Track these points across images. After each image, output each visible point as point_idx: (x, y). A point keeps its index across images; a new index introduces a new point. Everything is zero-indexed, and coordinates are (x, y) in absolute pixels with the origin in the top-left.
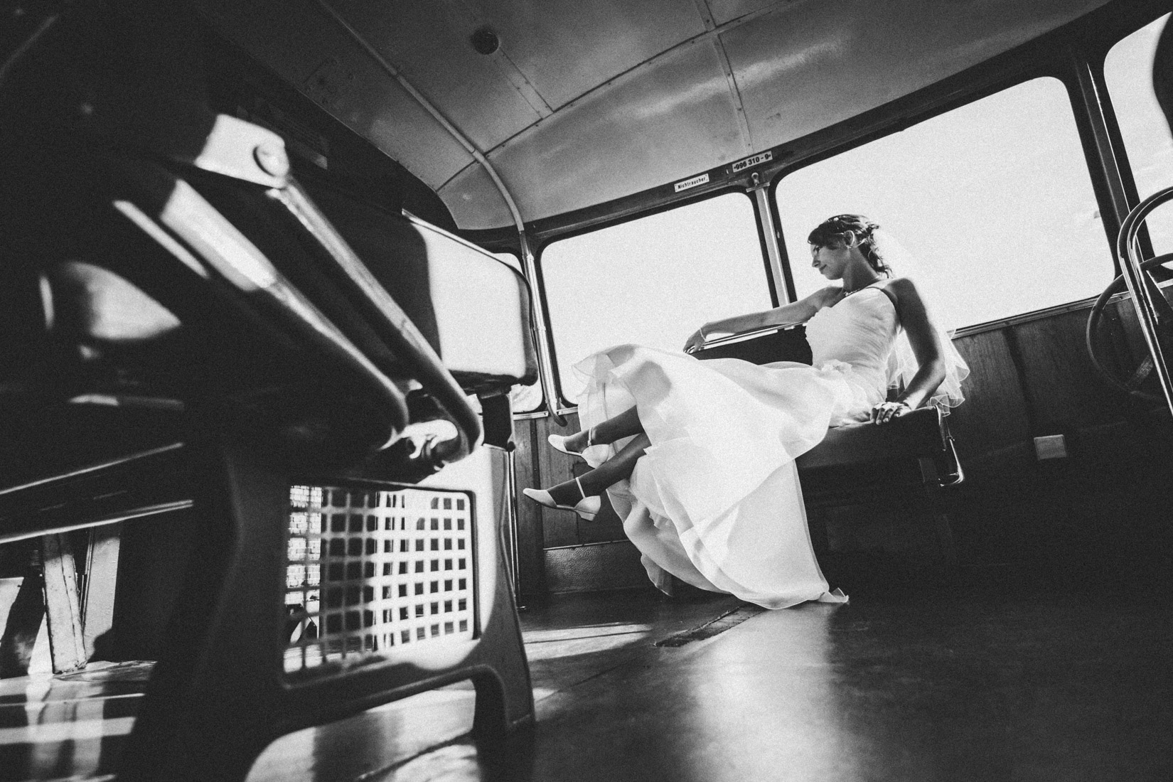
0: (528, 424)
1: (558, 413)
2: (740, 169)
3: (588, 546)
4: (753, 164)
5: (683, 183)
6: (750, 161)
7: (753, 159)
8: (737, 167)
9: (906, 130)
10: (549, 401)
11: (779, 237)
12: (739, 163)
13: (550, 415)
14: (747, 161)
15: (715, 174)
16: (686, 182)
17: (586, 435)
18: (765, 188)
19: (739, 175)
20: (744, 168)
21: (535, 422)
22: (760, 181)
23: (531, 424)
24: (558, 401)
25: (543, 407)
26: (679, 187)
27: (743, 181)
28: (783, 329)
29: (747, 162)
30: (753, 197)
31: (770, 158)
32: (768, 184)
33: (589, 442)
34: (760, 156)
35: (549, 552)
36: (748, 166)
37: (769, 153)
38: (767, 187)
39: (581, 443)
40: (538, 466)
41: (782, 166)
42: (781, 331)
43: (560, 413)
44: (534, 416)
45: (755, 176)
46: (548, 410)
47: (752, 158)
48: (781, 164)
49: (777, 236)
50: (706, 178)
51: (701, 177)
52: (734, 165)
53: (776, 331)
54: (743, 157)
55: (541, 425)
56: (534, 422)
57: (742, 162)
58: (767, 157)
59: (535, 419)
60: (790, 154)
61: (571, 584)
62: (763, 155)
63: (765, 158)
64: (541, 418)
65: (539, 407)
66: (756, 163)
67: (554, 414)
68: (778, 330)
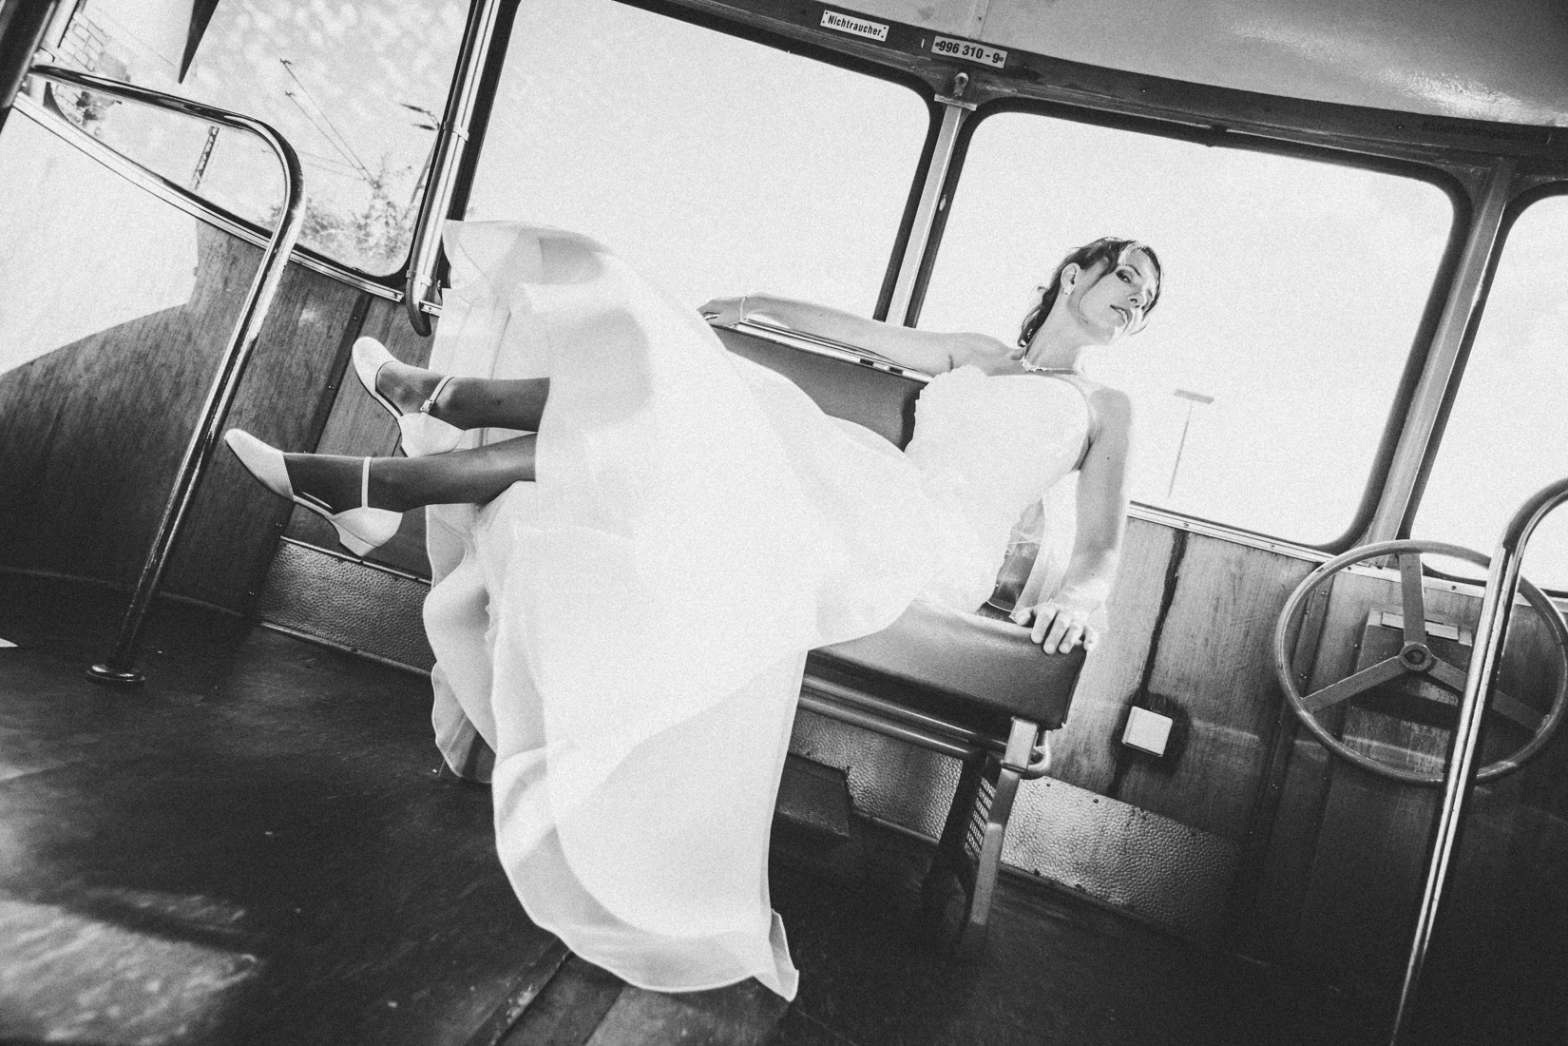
0: (354, 298)
1: (421, 305)
2: (944, 53)
3: (369, 567)
4: (968, 57)
5: (840, 17)
6: (967, 47)
7: (974, 49)
8: (941, 45)
9: (1215, 149)
10: (414, 275)
11: (941, 208)
12: (947, 40)
13: (403, 300)
14: (962, 44)
15: (903, 35)
16: (847, 18)
17: (431, 384)
18: (964, 110)
19: (938, 60)
20: (951, 54)
21: (370, 300)
22: (964, 93)
23: (360, 300)
24: (434, 284)
25: (398, 280)
26: (831, 19)
27: (934, 76)
28: (871, 363)
29: (962, 49)
30: (937, 114)
31: (1000, 65)
32: (973, 107)
33: (427, 404)
34: (987, 50)
35: (290, 545)
36: (959, 55)
37: (1003, 54)
38: (968, 110)
39: (412, 395)
40: (339, 384)
41: (1007, 91)
42: (866, 364)
43: (426, 309)
44: (372, 288)
45: (962, 79)
46: (404, 291)
47: (972, 45)
48: (1007, 85)
49: (938, 206)
50: (882, 33)
51: (875, 25)
52: (938, 39)
53: (857, 360)
54: (957, 33)
55: (378, 311)
56: (367, 298)
57: (954, 42)
58: (997, 58)
59: (372, 296)
60: (1034, 77)
61: (306, 619)
62: (992, 51)
63: (992, 58)
64: (385, 299)
65: (392, 276)
66: (974, 58)
67: (412, 305)
68: (862, 361)
